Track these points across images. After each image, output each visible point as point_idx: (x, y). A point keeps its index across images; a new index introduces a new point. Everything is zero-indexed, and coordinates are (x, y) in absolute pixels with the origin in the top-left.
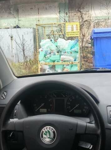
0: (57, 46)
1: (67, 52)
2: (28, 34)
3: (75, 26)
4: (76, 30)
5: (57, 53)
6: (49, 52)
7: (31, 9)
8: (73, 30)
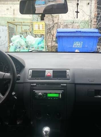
0: (26, 42)
1: (34, 47)
2: (3, 31)
3: (41, 26)
4: (42, 28)
5: (26, 48)
6: (19, 46)
7: (7, 9)
8: (39, 28)
